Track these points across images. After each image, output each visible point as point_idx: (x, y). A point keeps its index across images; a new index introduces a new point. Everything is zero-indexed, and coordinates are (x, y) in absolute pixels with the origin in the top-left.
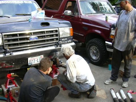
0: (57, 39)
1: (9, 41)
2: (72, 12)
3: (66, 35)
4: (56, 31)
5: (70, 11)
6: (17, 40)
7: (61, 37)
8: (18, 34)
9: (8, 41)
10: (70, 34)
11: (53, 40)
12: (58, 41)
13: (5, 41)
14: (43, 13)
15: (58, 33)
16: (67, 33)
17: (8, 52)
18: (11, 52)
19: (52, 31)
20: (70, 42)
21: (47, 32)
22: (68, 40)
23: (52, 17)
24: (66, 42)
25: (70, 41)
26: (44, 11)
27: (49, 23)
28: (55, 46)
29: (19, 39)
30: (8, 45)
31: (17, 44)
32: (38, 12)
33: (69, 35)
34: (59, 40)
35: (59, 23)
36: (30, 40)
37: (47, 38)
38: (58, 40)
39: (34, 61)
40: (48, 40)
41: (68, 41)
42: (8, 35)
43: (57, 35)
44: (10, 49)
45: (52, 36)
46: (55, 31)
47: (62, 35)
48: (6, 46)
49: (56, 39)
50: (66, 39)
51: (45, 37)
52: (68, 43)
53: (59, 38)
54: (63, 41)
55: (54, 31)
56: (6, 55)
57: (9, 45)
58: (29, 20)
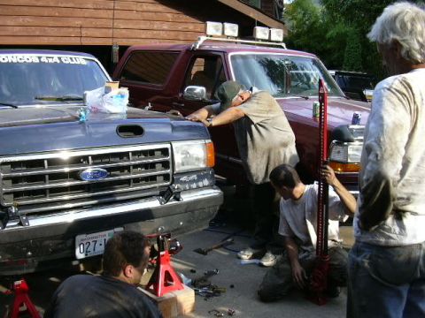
0: (166, 177)
1: (16, 180)
2: (207, 91)
3: (194, 164)
4: (165, 152)
5: (204, 89)
6: (41, 178)
7: (177, 170)
8: (46, 162)
9: (13, 183)
10: (207, 160)
11: (153, 178)
12: (168, 183)
13: (5, 182)
14: (122, 96)
15: (169, 158)
16: (198, 159)
17: (15, 217)
18: (23, 215)
19: (151, 153)
20: (205, 187)
21: (134, 153)
22: (200, 178)
23: (147, 108)
24: (194, 186)
25: (206, 182)
26: (125, 91)
27: (142, 126)
28: (159, 199)
29: (47, 177)
30: (12, 196)
31: (43, 192)
32: (106, 93)
33: (202, 165)
34: (173, 178)
35: (174, 128)
36: (81, 180)
37: (134, 173)
38: (169, 180)
39: (92, 244)
40: (137, 181)
41: (201, 184)
42: (14, 164)
43: (165, 165)
44: (19, 207)
45: (152, 166)
46: (160, 152)
47: (183, 164)
48: (6, 197)
49: (162, 178)
50: (194, 177)
51: (129, 171)
52: (198, 188)
53: (173, 174)
54: (185, 182)
55: (156, 153)
56: (8, 225)
57: (17, 195)
58: (80, 116)
